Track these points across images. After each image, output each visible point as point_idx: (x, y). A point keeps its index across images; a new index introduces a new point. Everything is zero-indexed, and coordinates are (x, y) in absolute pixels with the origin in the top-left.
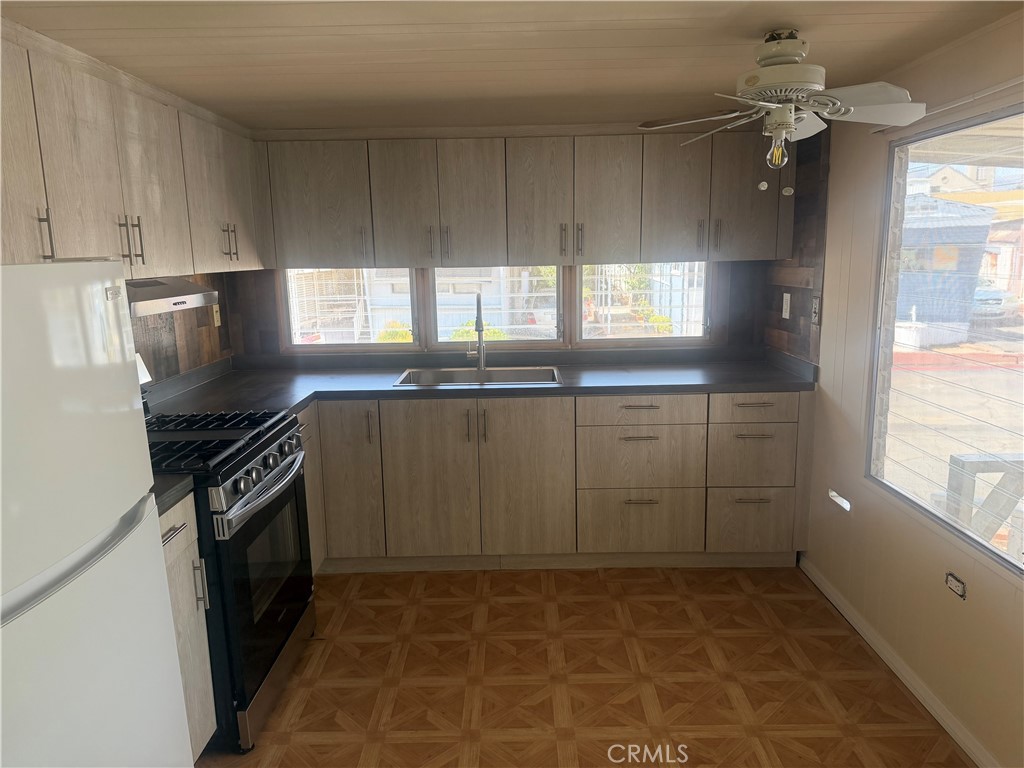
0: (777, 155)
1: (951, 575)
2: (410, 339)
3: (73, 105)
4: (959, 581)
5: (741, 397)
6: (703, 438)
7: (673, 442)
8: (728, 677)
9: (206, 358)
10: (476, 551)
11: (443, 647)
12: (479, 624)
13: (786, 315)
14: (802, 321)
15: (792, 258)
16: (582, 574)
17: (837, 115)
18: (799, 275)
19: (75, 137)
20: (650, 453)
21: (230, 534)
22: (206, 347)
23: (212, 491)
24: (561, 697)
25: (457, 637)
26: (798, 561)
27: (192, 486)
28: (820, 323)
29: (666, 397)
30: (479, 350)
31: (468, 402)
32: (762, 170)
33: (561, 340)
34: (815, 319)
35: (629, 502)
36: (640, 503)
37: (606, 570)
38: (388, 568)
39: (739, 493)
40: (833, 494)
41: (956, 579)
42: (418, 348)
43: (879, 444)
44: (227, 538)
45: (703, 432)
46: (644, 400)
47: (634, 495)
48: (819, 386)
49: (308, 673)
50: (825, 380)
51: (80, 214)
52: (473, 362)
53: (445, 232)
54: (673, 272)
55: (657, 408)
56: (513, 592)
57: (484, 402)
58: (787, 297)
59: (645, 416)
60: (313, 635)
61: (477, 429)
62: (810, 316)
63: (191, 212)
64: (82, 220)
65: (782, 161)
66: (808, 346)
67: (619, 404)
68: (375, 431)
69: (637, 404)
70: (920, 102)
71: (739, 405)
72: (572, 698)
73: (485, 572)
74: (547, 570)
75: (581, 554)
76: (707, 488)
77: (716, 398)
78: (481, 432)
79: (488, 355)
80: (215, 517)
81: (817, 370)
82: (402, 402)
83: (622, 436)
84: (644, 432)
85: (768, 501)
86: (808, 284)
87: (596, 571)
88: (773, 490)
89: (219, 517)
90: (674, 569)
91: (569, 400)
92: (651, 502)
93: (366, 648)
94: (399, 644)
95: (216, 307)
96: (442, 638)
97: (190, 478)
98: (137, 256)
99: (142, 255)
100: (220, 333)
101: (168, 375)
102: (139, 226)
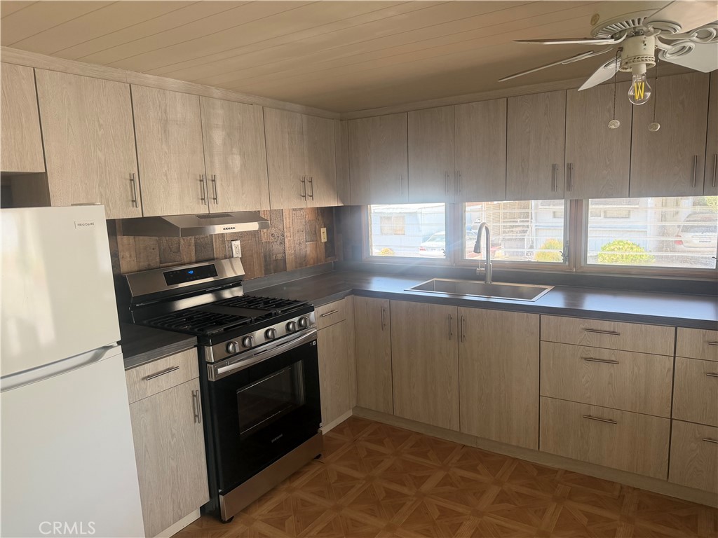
3: (165, 112)
6: (669, 370)
7: (636, 369)
9: (312, 262)
10: (456, 428)
11: (390, 494)
16: (542, 470)
19: (165, 131)
20: (611, 374)
21: (215, 378)
22: (312, 256)
23: (207, 349)
25: (405, 490)
27: (196, 343)
29: (629, 326)
30: (486, 267)
31: (451, 309)
33: (567, 263)
35: (589, 417)
36: (599, 419)
37: (566, 472)
39: (708, 432)
42: (449, 263)
44: (213, 381)
45: (669, 364)
46: (607, 325)
47: (594, 412)
51: (166, 175)
52: (482, 277)
53: (458, 176)
55: (619, 334)
56: (473, 469)
57: (463, 310)
59: (607, 340)
61: (458, 332)
64: (167, 179)
67: (582, 326)
68: (387, 322)
69: (599, 328)
71: (710, 343)
75: (543, 453)
76: (672, 419)
77: (684, 332)
78: (460, 334)
80: (208, 365)
82: (405, 303)
83: (584, 356)
84: (606, 355)
87: (555, 471)
89: (210, 366)
90: (635, 489)
91: (534, 317)
92: (611, 421)
93: (341, 477)
94: (364, 482)
95: (324, 230)
96: (395, 487)
97: (195, 338)
98: (214, 199)
99: (216, 199)
100: (326, 246)
101: (275, 271)
102: (214, 180)
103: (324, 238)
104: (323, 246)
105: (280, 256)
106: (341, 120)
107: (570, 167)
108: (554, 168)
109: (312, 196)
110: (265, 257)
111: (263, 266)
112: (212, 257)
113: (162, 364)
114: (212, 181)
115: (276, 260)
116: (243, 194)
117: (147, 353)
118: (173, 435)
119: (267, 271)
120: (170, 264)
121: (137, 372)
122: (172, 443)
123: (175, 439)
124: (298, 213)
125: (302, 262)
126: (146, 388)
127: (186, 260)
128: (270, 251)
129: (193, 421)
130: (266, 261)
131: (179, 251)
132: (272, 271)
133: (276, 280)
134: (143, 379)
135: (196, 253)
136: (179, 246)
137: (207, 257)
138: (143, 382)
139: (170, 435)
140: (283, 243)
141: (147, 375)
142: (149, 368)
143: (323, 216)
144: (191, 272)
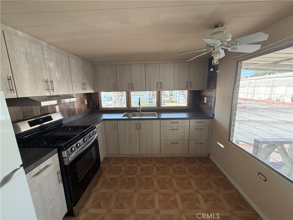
0: (215, 62)
1: (260, 173)
2: (126, 106)
4: (263, 176)
5: (197, 120)
7: (182, 130)
8: (197, 192)
9: (83, 111)
10: (139, 153)
11: (130, 179)
12: (138, 173)
13: (205, 102)
14: (210, 103)
15: (207, 89)
16: (162, 158)
17: (233, 50)
18: (209, 93)
20: (177, 133)
21: (68, 163)
22: (83, 109)
23: (63, 152)
24: (157, 197)
25: (133, 176)
26: (208, 155)
27: (57, 151)
28: (215, 104)
29: (180, 120)
30: (140, 109)
31: (136, 121)
33: (157, 107)
34: (214, 103)
35: (172, 143)
36: (174, 143)
37: (167, 157)
38: (120, 156)
39: (196, 141)
40: (218, 143)
41: (262, 175)
42: (127, 108)
43: (232, 134)
44: (67, 164)
45: (188, 128)
46: (176, 121)
48: (214, 118)
49: (98, 187)
50: (216, 117)
52: (139, 111)
53: (132, 84)
54: (177, 92)
55: (179, 123)
56: (146, 163)
57: (140, 121)
58: (205, 98)
59: (176, 124)
60: (101, 175)
62: (212, 102)
63: (72, 79)
65: (217, 63)
66: (212, 109)
67: (170, 122)
68: (116, 128)
69: (174, 122)
70: (260, 44)
71: (196, 122)
72: (159, 198)
73: (141, 157)
74: (154, 157)
75: (162, 154)
76: (189, 140)
77: (192, 121)
78: (139, 128)
79: (142, 110)
80: (64, 159)
81: (214, 115)
82: (122, 121)
83: (171, 129)
84: (176, 128)
85: (203, 143)
86: (211, 95)
88: (203, 141)
89: (65, 159)
90: (181, 157)
91: (159, 121)
92: (177, 143)
93: (112, 179)
94: (120, 178)
95: (86, 100)
96: (129, 176)
97: (57, 149)
98: (52, 89)
99: (53, 89)
100: (87, 106)
101: (72, 115)
102: (52, 82)
103: (86, 103)
104: (86, 105)
105: (73, 110)
106: (92, 65)
107: (161, 83)
108: (158, 83)
109: (86, 89)
110: (68, 110)
111: (67, 114)
112: (48, 112)
113: (42, 166)
114: (51, 82)
115: (72, 112)
116: (63, 88)
117: (34, 163)
118: (50, 194)
119: (69, 116)
120: (29, 117)
121: (30, 174)
122: (50, 198)
123: (51, 195)
124: (78, 95)
125: (80, 111)
126: (36, 180)
127: (36, 115)
128: (70, 108)
129: (59, 183)
130: (68, 112)
131: (33, 111)
132: (71, 115)
133: (73, 119)
134: (34, 176)
135: (40, 112)
136: (32, 109)
137: (45, 113)
138: (33, 178)
139: (49, 195)
140: (74, 105)
141: (35, 174)
142: (36, 170)
143: (85, 96)
144: (41, 120)
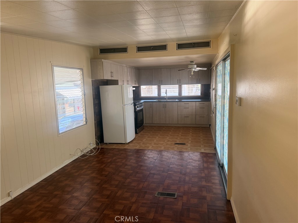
0: (192, 73)
2: (157, 96)
3: (125, 70)
5: (200, 102)
7: (191, 109)
10: (164, 123)
16: (179, 127)
19: (125, 73)
20: (188, 110)
21: (138, 111)
26: (210, 126)
29: (190, 102)
30: (166, 97)
31: (164, 103)
32: (191, 75)
33: (179, 96)
35: (185, 117)
37: (182, 126)
38: (153, 125)
39: (200, 116)
42: (158, 97)
45: (195, 107)
47: (186, 116)
53: (162, 81)
55: (189, 104)
57: (166, 103)
59: (187, 105)
61: (165, 106)
63: (132, 79)
64: (125, 81)
67: (184, 103)
68: (152, 106)
69: (186, 103)
71: (200, 104)
73: (166, 126)
74: (174, 126)
75: (179, 124)
76: (196, 115)
77: (197, 103)
79: (168, 98)
81: (211, 99)
82: (155, 103)
83: (184, 108)
84: (187, 107)
85: (204, 117)
88: (205, 115)
90: (191, 127)
91: (177, 103)
92: (188, 117)
106: (138, 70)
107: (180, 80)
108: (178, 80)
109: (136, 84)
